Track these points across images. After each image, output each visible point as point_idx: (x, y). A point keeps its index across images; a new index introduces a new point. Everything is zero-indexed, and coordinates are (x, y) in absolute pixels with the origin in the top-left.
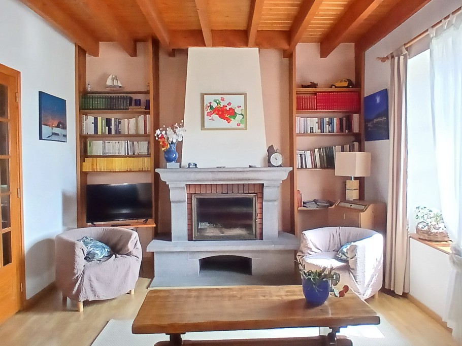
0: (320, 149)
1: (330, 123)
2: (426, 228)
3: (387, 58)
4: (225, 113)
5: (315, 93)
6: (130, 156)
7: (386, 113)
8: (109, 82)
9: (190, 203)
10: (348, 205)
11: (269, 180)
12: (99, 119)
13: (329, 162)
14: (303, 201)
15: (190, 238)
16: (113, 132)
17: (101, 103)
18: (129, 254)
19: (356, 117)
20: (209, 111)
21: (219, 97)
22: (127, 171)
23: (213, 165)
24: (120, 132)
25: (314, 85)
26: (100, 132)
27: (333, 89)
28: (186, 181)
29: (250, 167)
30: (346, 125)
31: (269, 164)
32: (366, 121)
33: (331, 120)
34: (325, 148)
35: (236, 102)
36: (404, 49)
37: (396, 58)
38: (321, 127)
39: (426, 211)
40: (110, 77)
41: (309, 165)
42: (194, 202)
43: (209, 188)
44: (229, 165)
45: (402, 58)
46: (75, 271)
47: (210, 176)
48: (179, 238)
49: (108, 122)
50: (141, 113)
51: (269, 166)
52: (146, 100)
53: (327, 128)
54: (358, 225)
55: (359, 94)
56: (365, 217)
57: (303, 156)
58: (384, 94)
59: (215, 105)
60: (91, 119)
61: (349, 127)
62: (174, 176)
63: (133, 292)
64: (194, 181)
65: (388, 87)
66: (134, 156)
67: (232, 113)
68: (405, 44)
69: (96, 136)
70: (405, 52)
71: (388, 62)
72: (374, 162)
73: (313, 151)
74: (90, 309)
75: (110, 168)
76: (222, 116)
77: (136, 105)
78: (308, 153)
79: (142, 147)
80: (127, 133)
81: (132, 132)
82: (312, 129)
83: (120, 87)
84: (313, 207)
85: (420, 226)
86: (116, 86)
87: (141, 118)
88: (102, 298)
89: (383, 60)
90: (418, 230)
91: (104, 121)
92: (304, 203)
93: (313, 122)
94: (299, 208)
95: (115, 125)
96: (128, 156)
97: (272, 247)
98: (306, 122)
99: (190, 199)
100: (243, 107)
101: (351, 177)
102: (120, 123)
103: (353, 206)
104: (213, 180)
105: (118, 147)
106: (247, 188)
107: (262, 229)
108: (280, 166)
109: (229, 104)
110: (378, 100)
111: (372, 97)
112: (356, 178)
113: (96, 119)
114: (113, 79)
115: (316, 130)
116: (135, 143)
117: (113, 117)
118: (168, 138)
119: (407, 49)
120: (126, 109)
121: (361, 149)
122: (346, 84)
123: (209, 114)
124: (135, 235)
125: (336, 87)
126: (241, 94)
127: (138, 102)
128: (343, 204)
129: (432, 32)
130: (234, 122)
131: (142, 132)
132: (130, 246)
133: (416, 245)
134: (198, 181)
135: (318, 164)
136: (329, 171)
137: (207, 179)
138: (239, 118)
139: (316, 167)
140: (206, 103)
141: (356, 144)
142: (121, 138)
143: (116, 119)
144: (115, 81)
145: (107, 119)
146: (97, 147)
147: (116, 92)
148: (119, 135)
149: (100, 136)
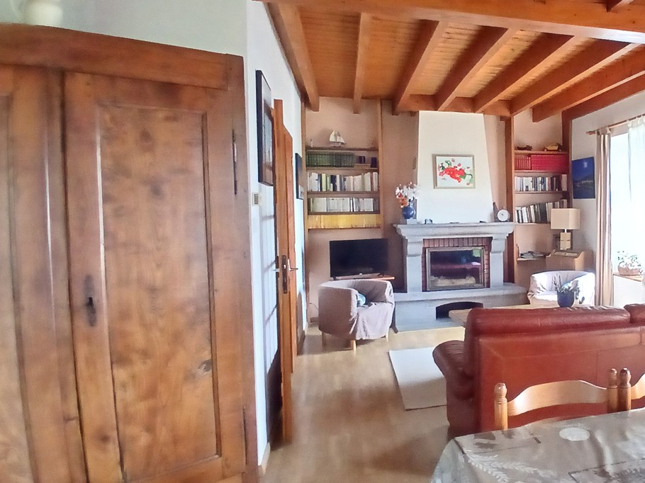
0: (534, 205)
1: (543, 182)
2: (625, 267)
3: (593, 132)
4: (456, 173)
5: (529, 155)
6: (356, 213)
7: (592, 177)
8: (332, 139)
9: (424, 257)
10: (563, 254)
11: (497, 234)
12: (324, 176)
13: (542, 218)
14: (520, 253)
15: (425, 289)
16: (338, 189)
17: (324, 160)
18: (385, 301)
19: (564, 176)
20: (441, 171)
21: (449, 159)
22: (352, 228)
23: (447, 220)
24: (345, 189)
25: (529, 148)
26: (324, 190)
27: (545, 152)
28: (424, 236)
29: (481, 222)
30: (556, 184)
31: (496, 220)
32: (573, 182)
33: (543, 179)
34: (539, 204)
35: (465, 163)
36: (608, 129)
37: (602, 136)
38: (535, 186)
39: (625, 254)
40: (333, 133)
41: (526, 220)
42: (428, 255)
43: (441, 242)
44: (462, 220)
45: (606, 136)
46: (351, 314)
47: (447, 231)
48: (414, 289)
49: (333, 179)
50: (367, 171)
51: (495, 222)
52: (372, 158)
53: (540, 187)
54: (572, 269)
55: (567, 156)
56: (578, 262)
57: (520, 212)
58: (591, 160)
59: (446, 166)
60: (315, 176)
61: (559, 186)
62: (415, 231)
63: (387, 337)
64: (432, 236)
65: (595, 155)
66: (359, 213)
67: (462, 173)
68: (609, 126)
69: (321, 193)
70: (609, 132)
71: (595, 136)
72: (582, 217)
73: (528, 207)
74: (361, 347)
75: (334, 225)
76: (453, 176)
77: (361, 162)
78: (524, 209)
79: (368, 204)
80: (352, 190)
81: (358, 188)
82: (527, 187)
83: (342, 143)
84: (530, 258)
85: (621, 265)
86: (338, 142)
87: (368, 176)
88: (371, 338)
89: (591, 133)
90: (619, 268)
91: (328, 178)
92: (522, 255)
93: (528, 181)
94: (519, 259)
95: (341, 182)
96: (353, 213)
97: (501, 292)
98: (522, 181)
99: (424, 252)
100: (471, 168)
101: (564, 230)
102: (345, 180)
103: (567, 254)
104: (451, 235)
105: (343, 204)
106: (470, 241)
107: (489, 278)
108: (506, 221)
109: (459, 165)
110: (586, 165)
111: (579, 162)
112: (568, 231)
113: (320, 176)
114: (335, 135)
115: (531, 188)
116: (361, 200)
117: (338, 173)
118: (406, 197)
119: (610, 129)
120: (352, 167)
121: (569, 206)
122: (556, 148)
123: (441, 174)
124: (389, 284)
125: (548, 150)
126: (469, 156)
127: (361, 160)
128: (556, 253)
129: (630, 123)
130: (464, 182)
131: (368, 189)
132: (387, 293)
133: (618, 280)
134: (435, 235)
135: (533, 219)
136: (543, 225)
137: (444, 233)
138: (468, 177)
139: (531, 222)
140: (438, 163)
141: (565, 201)
142: (345, 195)
143: (340, 176)
144: (338, 137)
145: (332, 176)
146: (321, 204)
147: (339, 148)
148: (345, 192)
149: (324, 193)
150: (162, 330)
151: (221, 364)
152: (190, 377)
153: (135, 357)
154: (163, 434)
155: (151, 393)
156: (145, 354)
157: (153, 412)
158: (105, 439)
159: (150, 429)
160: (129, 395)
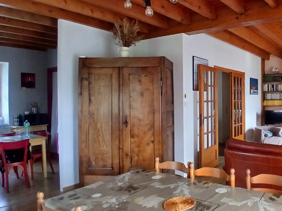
8: (273, 70)
12: (270, 85)
16: (275, 90)
17: (270, 79)
18: (280, 136)
22: (280, 106)
26: (270, 91)
40: (274, 68)
46: (261, 139)
60: (266, 85)
69: (268, 92)
75: (273, 104)
80: (280, 90)
83: (278, 72)
86: (276, 72)
95: (276, 87)
96: (280, 99)
102: (277, 86)
105: (276, 96)
113: (268, 85)
120: (280, 81)
124: (281, 129)
132: (280, 133)
142: (278, 92)
143: (276, 85)
144: (276, 69)
145: (272, 85)
146: (269, 96)
147: (276, 74)
148: (277, 91)
149: (270, 92)
150: (142, 131)
151: (156, 142)
152: (148, 144)
153: (135, 136)
154: (141, 157)
155: (138, 146)
156: (138, 136)
157: (139, 151)
158: (128, 155)
159: (138, 155)
160: (134, 146)
